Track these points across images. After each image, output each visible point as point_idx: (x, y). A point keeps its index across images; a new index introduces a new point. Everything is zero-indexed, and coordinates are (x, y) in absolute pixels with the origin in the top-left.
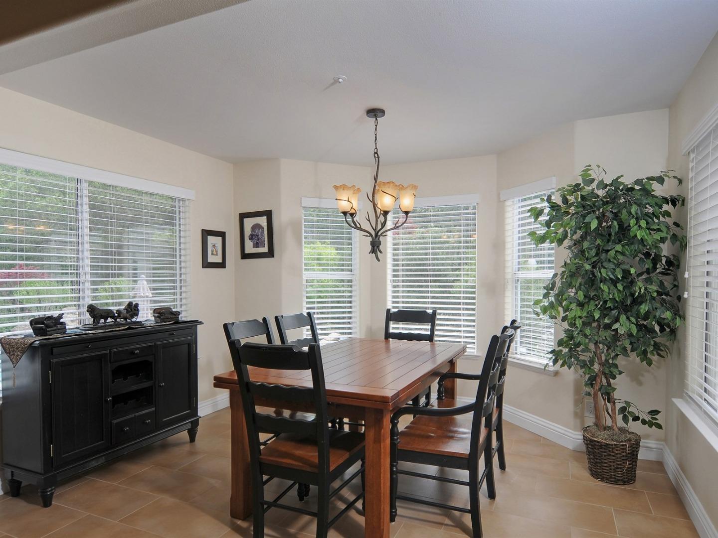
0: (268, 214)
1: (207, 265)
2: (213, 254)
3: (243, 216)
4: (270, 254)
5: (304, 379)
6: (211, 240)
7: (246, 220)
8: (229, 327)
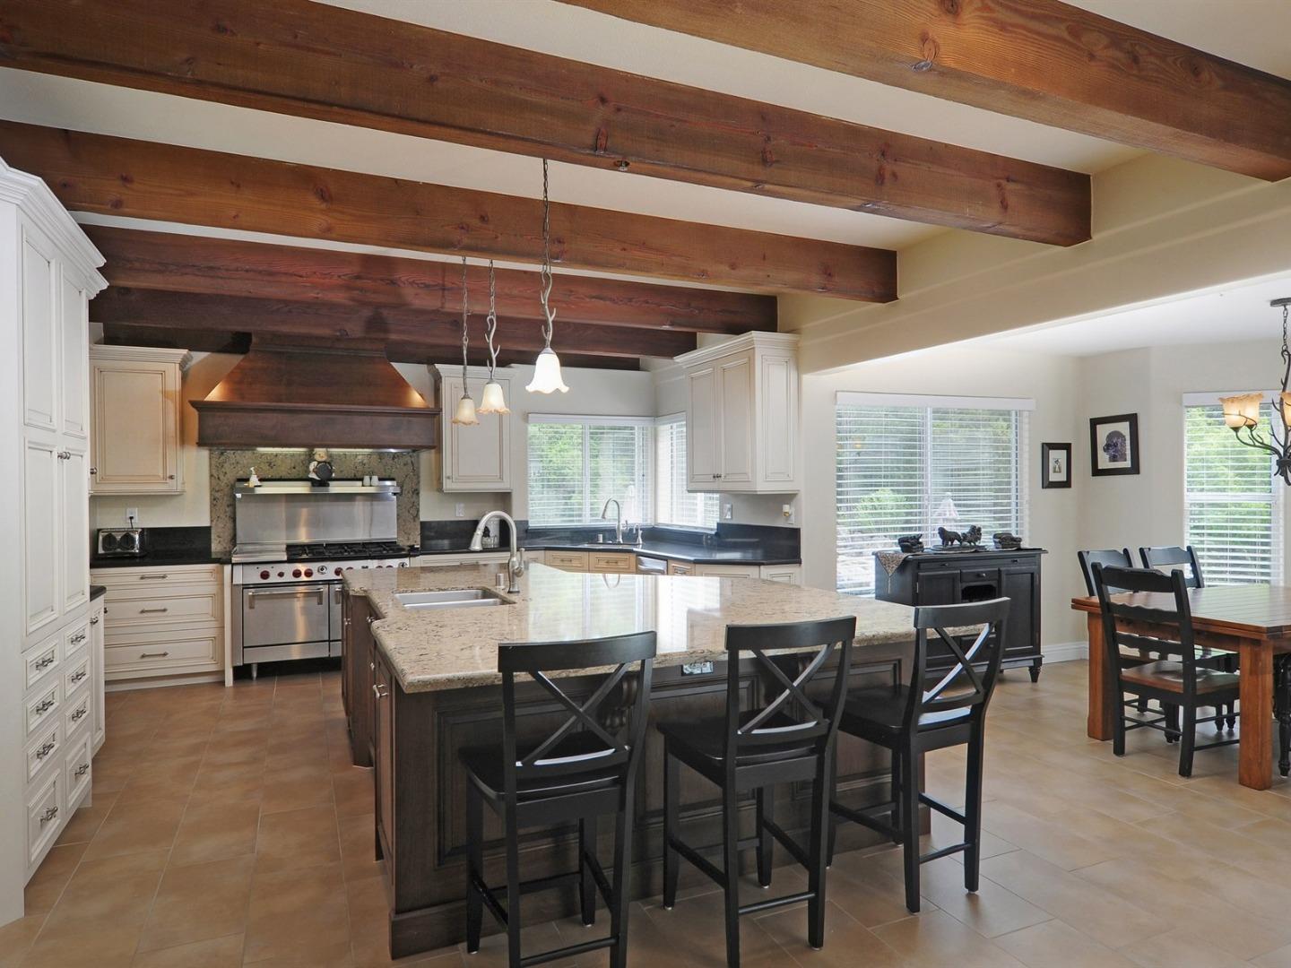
0: (1132, 419)
1: (1048, 485)
2: (1055, 472)
3: (1095, 423)
4: (1135, 469)
5: (1165, 602)
6: (1053, 454)
7: (1099, 427)
8: (1085, 555)
